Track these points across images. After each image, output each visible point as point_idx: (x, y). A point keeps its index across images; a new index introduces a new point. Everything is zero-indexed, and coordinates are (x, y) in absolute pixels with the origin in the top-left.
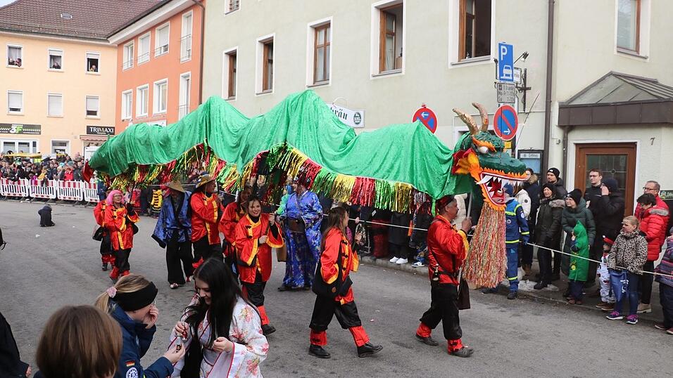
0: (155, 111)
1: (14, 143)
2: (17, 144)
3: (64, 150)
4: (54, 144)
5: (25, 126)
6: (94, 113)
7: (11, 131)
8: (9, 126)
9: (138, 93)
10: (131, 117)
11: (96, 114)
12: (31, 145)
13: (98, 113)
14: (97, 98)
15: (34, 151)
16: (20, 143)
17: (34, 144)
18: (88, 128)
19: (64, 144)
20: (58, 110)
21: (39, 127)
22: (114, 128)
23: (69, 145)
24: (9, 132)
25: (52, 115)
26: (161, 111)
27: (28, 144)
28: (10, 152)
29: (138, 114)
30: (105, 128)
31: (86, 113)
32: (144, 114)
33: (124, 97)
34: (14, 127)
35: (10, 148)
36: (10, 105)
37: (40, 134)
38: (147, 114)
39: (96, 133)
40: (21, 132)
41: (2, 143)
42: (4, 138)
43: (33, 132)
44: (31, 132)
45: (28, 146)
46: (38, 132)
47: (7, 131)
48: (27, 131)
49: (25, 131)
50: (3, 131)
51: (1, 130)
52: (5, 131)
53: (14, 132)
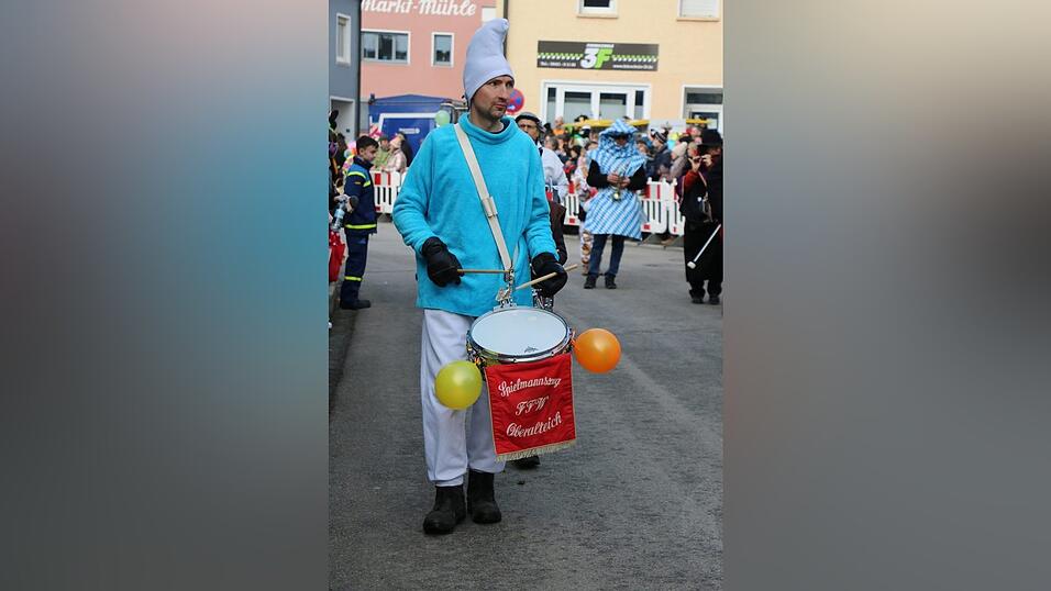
1: (587, 96)
2: (595, 98)
3: (714, 115)
4: (692, 96)
5: (621, 49)
7: (584, 63)
8: (580, 48)
12: (631, 100)
15: (638, 115)
16: (604, 97)
17: (639, 98)
19: (715, 98)
21: (653, 49)
24: (579, 66)
25: (691, 13)
27: (622, 98)
34: (591, 52)
35: (578, 108)
37: (655, 69)
40: (607, 66)
41: (560, 96)
42: (567, 81)
43: (637, 63)
44: (632, 63)
45: (624, 103)
46: (651, 63)
47: (575, 61)
48: (622, 63)
49: (617, 63)
50: (565, 61)
51: (560, 61)
52: (570, 61)
53: (590, 65)
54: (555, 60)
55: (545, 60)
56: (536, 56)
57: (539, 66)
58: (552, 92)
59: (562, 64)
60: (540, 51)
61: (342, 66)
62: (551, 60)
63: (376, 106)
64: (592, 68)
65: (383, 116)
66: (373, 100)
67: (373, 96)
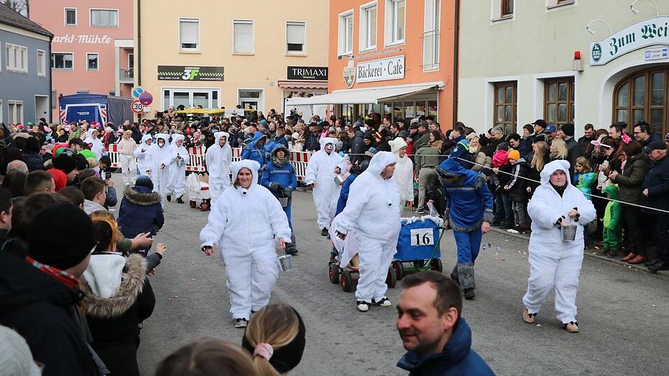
0: (388, 42)
1: (187, 94)
2: (191, 95)
3: (255, 103)
4: (243, 94)
5: (203, 69)
6: (298, 47)
7: (184, 77)
8: (181, 69)
9: (362, 14)
10: (351, 52)
11: (300, 49)
12: (210, 96)
13: (303, 47)
14: (301, 24)
15: (215, 106)
16: (195, 94)
17: (215, 95)
18: (290, 69)
19: (255, 94)
20: (247, 45)
21: (221, 70)
22: (327, 69)
23: (263, 96)
24: (181, 79)
25: (240, 51)
26: (397, 42)
27: (206, 95)
28: (182, 107)
29: (362, 48)
30: (313, 69)
31: (286, 47)
32: (370, 48)
33: (341, 22)
34: (187, 71)
35: (181, 101)
36: (183, 38)
37: (223, 80)
38: (375, 47)
39: (300, 77)
40: (196, 79)
41: (171, 95)
42: (175, 86)
43: (213, 77)
44: (210, 77)
45: (207, 98)
46: (220, 77)
47: (178, 76)
48: (205, 77)
49: (202, 77)
50: (174, 76)
51: (171, 76)
52: (176, 76)
53: (187, 78)
54: (168, 76)
55: (163, 76)
56: (157, 74)
57: (159, 79)
58: (167, 93)
59: (172, 78)
60: (159, 72)
61: (40, 77)
62: (166, 76)
63: (63, 100)
64: (189, 80)
65: (67, 106)
66: (61, 97)
67: (61, 95)
